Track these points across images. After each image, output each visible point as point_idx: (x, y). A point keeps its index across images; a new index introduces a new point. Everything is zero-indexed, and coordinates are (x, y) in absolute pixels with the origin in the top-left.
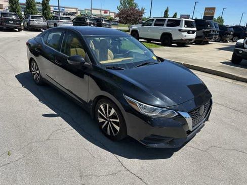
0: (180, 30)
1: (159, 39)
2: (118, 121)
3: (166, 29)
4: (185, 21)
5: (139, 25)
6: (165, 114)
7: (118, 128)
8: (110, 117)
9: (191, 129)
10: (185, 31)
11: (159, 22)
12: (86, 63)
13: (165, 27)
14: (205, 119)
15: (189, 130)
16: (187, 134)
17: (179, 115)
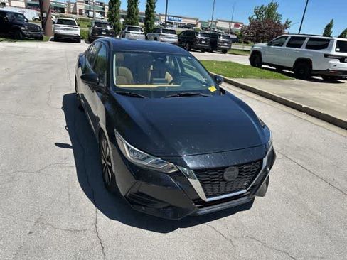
0: (326, 56)
1: (292, 66)
2: (110, 164)
3: (304, 52)
4: (338, 41)
5: (265, 45)
6: (160, 166)
7: (110, 175)
9: (204, 198)
10: (334, 57)
11: (296, 42)
12: (101, 84)
13: (303, 49)
14: (245, 191)
15: (200, 199)
16: (196, 204)
17: (179, 172)
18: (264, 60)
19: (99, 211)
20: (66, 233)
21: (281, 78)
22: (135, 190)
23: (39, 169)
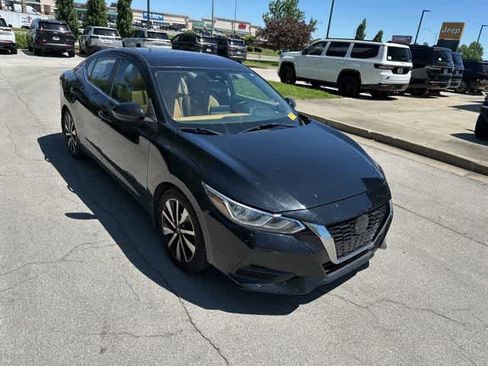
0: (377, 66)
1: (335, 81)
2: (192, 233)
3: (349, 62)
4: (389, 48)
5: (298, 53)
6: (280, 226)
7: (193, 248)
8: (181, 227)
9: (335, 260)
10: (387, 67)
11: (337, 48)
12: (147, 119)
13: (348, 58)
14: (372, 244)
15: (330, 262)
16: (325, 269)
17: (307, 229)
18: (298, 75)
19: (186, 302)
20: (158, 340)
21: (326, 97)
22: (246, 263)
23: (61, 256)
